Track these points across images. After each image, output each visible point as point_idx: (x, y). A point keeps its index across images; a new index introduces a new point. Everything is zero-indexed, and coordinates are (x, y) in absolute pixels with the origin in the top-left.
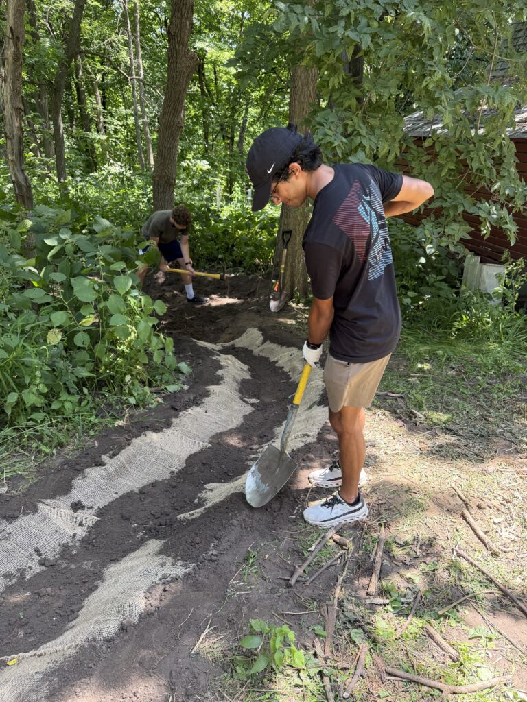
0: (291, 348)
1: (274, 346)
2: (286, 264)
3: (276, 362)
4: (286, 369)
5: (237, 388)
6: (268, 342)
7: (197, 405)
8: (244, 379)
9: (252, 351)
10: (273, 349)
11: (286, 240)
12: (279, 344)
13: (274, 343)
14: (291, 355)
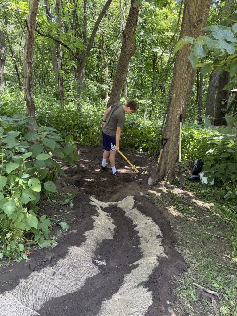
0: (148, 218)
1: (138, 213)
2: (162, 157)
3: (136, 226)
4: (139, 235)
5: (95, 249)
6: (136, 209)
7: (52, 265)
8: (106, 239)
9: (125, 212)
10: (137, 215)
11: (163, 144)
12: (142, 212)
13: (139, 211)
14: (146, 224)
